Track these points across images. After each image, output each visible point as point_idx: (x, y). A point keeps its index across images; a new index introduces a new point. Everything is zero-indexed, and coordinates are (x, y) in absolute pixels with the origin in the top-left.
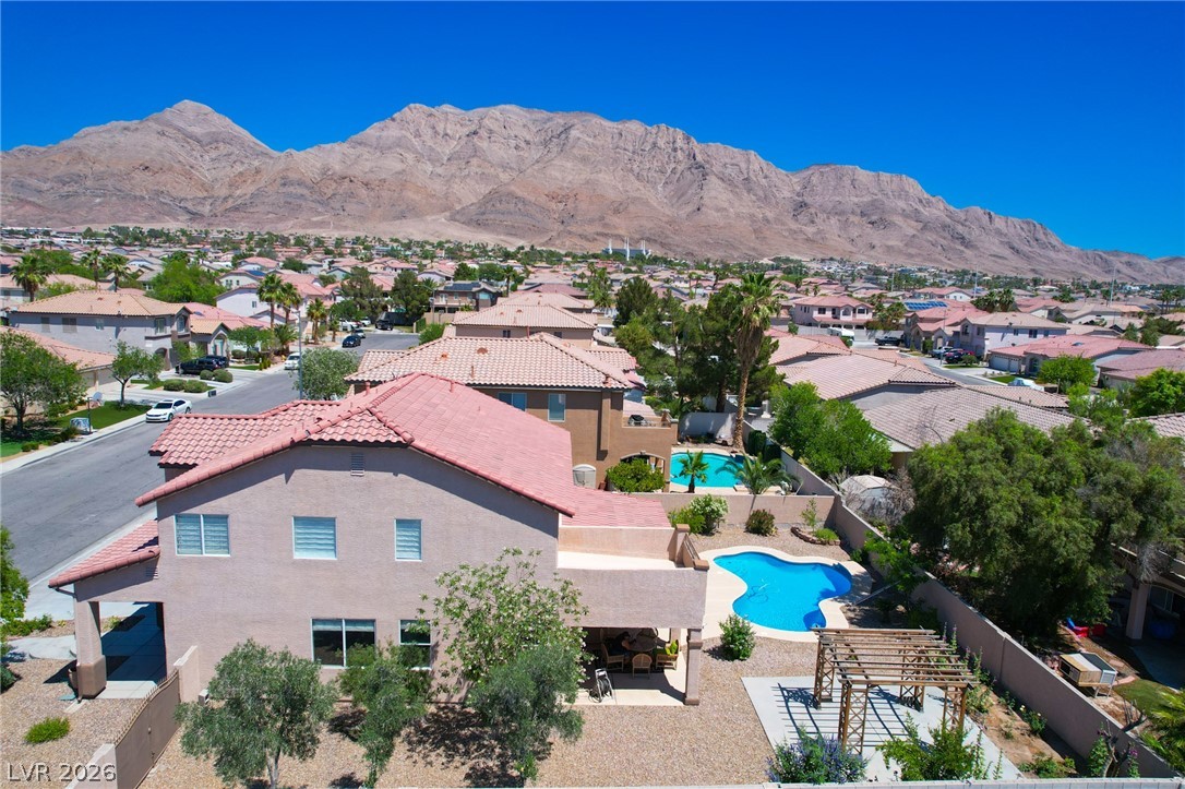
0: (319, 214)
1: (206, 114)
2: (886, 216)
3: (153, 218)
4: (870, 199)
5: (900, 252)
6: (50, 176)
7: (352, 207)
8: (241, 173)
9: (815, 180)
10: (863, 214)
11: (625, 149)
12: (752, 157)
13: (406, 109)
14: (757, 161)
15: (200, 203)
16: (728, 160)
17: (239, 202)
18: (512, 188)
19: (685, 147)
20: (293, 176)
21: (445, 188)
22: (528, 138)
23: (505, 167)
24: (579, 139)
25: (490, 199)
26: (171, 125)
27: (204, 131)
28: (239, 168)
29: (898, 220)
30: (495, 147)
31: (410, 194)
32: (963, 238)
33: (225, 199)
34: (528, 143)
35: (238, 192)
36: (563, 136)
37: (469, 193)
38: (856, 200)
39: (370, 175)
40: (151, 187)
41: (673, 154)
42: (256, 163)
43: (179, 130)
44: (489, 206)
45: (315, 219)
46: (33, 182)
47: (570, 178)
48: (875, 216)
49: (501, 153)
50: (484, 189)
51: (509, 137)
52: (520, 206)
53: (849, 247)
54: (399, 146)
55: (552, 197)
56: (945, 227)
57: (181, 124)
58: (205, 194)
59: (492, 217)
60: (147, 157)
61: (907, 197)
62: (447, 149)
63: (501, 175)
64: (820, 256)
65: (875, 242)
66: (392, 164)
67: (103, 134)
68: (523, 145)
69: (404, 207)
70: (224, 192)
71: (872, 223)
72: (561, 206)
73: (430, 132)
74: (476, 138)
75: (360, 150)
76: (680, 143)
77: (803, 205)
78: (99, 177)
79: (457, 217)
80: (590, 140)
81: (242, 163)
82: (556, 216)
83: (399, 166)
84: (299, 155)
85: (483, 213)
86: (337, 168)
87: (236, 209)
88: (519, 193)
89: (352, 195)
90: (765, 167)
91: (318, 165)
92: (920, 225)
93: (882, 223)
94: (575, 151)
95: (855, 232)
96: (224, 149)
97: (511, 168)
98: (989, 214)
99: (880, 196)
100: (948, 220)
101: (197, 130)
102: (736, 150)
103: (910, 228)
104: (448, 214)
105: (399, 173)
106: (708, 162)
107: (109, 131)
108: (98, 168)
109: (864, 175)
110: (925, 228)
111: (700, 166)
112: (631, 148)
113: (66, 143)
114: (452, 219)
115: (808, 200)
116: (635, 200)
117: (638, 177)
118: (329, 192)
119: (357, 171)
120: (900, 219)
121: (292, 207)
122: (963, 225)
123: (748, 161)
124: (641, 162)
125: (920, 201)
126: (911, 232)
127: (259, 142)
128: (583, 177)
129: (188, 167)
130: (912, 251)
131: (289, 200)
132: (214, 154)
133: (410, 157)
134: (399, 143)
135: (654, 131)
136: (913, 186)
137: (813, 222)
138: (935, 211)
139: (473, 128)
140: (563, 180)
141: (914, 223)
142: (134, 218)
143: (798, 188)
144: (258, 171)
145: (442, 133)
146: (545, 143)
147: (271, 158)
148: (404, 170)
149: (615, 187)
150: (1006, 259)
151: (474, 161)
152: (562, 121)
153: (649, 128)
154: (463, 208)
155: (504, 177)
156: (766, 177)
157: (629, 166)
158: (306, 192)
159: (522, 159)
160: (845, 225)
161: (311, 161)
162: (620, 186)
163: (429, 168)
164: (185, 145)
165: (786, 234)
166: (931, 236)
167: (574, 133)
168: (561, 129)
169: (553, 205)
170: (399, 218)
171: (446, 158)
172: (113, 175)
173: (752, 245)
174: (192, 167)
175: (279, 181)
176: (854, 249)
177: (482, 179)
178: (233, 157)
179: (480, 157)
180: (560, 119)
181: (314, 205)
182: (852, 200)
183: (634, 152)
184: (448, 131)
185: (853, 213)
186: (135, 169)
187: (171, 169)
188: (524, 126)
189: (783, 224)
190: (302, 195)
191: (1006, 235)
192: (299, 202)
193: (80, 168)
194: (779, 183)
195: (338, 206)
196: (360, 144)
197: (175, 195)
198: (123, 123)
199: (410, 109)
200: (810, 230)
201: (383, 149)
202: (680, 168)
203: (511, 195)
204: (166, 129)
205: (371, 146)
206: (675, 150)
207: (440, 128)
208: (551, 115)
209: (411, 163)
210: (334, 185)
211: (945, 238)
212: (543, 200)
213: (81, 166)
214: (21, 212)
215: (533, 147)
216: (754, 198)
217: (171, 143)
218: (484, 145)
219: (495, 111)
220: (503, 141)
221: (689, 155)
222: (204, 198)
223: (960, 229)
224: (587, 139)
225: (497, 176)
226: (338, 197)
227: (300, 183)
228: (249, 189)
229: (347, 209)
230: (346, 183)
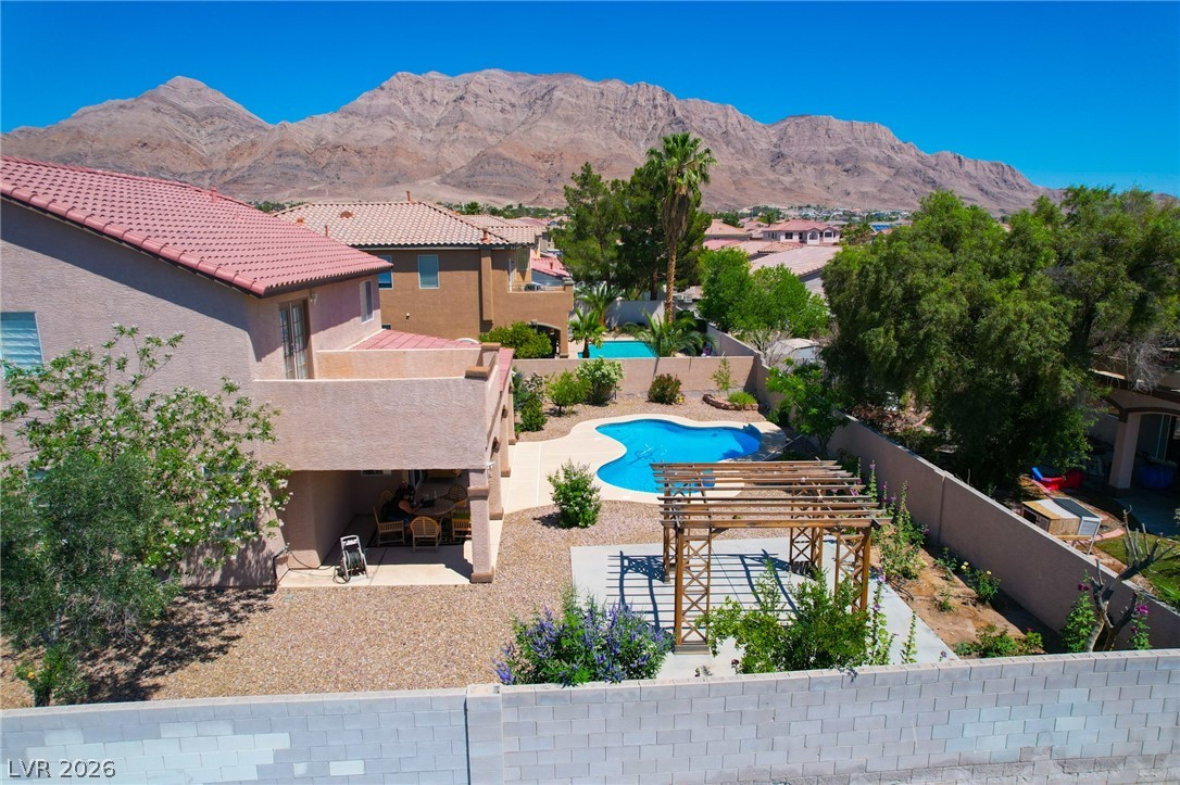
0: (315, 183)
1: (199, 90)
2: (862, 165)
4: (844, 147)
5: (874, 197)
6: (52, 156)
7: (346, 175)
8: (237, 147)
9: (791, 131)
10: (837, 163)
11: (607, 108)
12: (730, 112)
13: (394, 78)
14: (735, 116)
15: (199, 177)
16: (706, 115)
17: (237, 174)
18: (500, 150)
19: (665, 103)
20: (288, 147)
21: (435, 153)
22: (513, 101)
23: (492, 130)
24: (562, 99)
25: (481, 160)
26: (163, 100)
27: (198, 107)
28: (235, 142)
29: (871, 167)
30: (482, 111)
31: (402, 161)
32: (934, 182)
33: (224, 172)
34: (513, 106)
35: (236, 165)
36: (547, 98)
37: (458, 157)
38: (831, 149)
39: (363, 143)
40: (150, 162)
41: (653, 111)
42: (252, 136)
43: (174, 106)
44: (478, 168)
45: (311, 188)
47: (555, 138)
48: (850, 164)
49: (488, 116)
50: (472, 152)
51: (495, 101)
52: (508, 167)
53: (825, 195)
54: (389, 114)
55: (539, 157)
56: (916, 172)
57: (175, 100)
58: (204, 168)
59: (481, 178)
60: (145, 134)
61: (879, 143)
62: (436, 115)
63: (489, 138)
64: (797, 204)
65: (850, 189)
66: (383, 131)
67: (100, 113)
68: (508, 108)
69: (396, 172)
70: (222, 165)
71: (847, 171)
72: (547, 165)
73: (418, 98)
74: (462, 102)
75: (351, 119)
76: (659, 100)
77: (780, 156)
78: (101, 156)
79: (448, 180)
80: (574, 100)
81: (238, 137)
82: (543, 175)
83: (389, 134)
84: (292, 126)
85: (473, 176)
86: (331, 137)
87: (235, 181)
88: (507, 154)
89: (346, 163)
90: (742, 120)
91: (312, 136)
92: (893, 171)
93: (855, 170)
94: (558, 111)
95: (830, 180)
96: (219, 123)
97: (498, 131)
98: (959, 158)
99: (853, 145)
100: (920, 165)
101: (192, 106)
102: (713, 104)
103: (883, 174)
104: (438, 177)
105: (390, 140)
106: (687, 117)
107: (105, 109)
108: (96, 145)
109: (838, 125)
110: (897, 173)
111: (680, 122)
112: (612, 107)
113: (65, 123)
114: (443, 182)
115: (785, 151)
116: (618, 157)
117: (621, 134)
118: (324, 161)
119: (349, 140)
120: (873, 165)
121: (288, 177)
122: (934, 169)
123: (726, 115)
124: (623, 120)
125: (893, 148)
126: (884, 178)
127: (256, 117)
128: (567, 136)
129: (185, 143)
130: (886, 196)
131: (285, 170)
132: (210, 129)
133: (400, 124)
134: (389, 111)
135: (634, 89)
136: (885, 134)
137: (790, 172)
138: (907, 157)
139: (460, 93)
140: (548, 141)
141: (888, 170)
143: (775, 140)
144: (254, 144)
145: (429, 100)
146: (530, 106)
147: (266, 130)
148: (394, 137)
149: (599, 145)
150: (974, 200)
151: (462, 126)
152: (545, 83)
153: (629, 86)
154: (453, 172)
155: (492, 140)
156: (743, 130)
157: (612, 124)
158: (301, 162)
159: (508, 121)
160: (821, 173)
161: (306, 131)
162: (603, 143)
163: (419, 134)
164: (181, 120)
165: (764, 184)
166: (903, 182)
167: (557, 94)
168: (545, 91)
169: (539, 165)
170: (392, 184)
171: (434, 124)
172: (112, 153)
173: (732, 196)
174: (189, 142)
175: (275, 153)
176: (830, 197)
177: (470, 143)
178: (229, 132)
179: (467, 121)
180: (542, 82)
181: (309, 175)
182: (828, 149)
183: (616, 111)
184: (436, 98)
185: (828, 161)
186: (133, 146)
187: (168, 144)
188: (509, 89)
189: (761, 175)
190: (298, 166)
191: (975, 178)
192: (295, 172)
193: (79, 147)
194: (757, 136)
195: (332, 174)
196: (351, 113)
197: (175, 170)
198: (120, 101)
199: (398, 77)
200: (787, 180)
201: (373, 117)
202: (660, 125)
203: (499, 157)
204: (161, 105)
205: (362, 115)
206: (655, 107)
207: (428, 95)
208: (535, 77)
209: (401, 130)
210: (328, 154)
211: (916, 183)
212: (530, 160)
213: (80, 145)
215: (518, 109)
216: (733, 151)
217: (167, 119)
218: (471, 109)
219: (480, 76)
220: (489, 104)
221: (669, 111)
222: (203, 172)
223: (931, 173)
224: (570, 99)
225: (485, 139)
226: (332, 166)
227: (295, 154)
228: (247, 161)
229: (342, 177)
230: (340, 152)
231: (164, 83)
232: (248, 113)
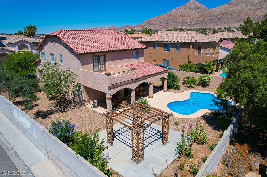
0: (217, 23)
1: (195, 3)
3: (181, 26)
6: (165, 20)
7: (226, 20)
8: (200, 15)
15: (191, 22)
17: (199, 21)
20: (212, 14)
21: (253, 12)
26: (187, 6)
27: (194, 7)
28: (200, 14)
31: (242, 15)
33: (196, 21)
35: (199, 19)
37: (261, 13)
39: (232, 11)
40: (182, 20)
42: (204, 12)
43: (189, 7)
45: (216, 24)
46: (162, 21)
54: (241, 3)
57: (189, 6)
60: (182, 14)
66: (239, 8)
67: (175, 10)
69: (240, 19)
70: (196, 20)
75: (230, 5)
78: (173, 19)
81: (201, 13)
83: (240, 8)
84: (214, 9)
86: (223, 11)
87: (198, 23)
89: (226, 17)
91: (219, 11)
96: (197, 10)
101: (192, 7)
105: (240, 10)
107: (176, 9)
108: (173, 17)
113: (168, 13)
118: (220, 17)
119: (228, 11)
121: (211, 22)
129: (189, 15)
131: (210, 20)
132: (195, 11)
133: (244, 5)
142: (178, 26)
144: (204, 14)
147: (208, 11)
148: (242, 9)
154: (258, 17)
158: (214, 18)
161: (217, 10)
163: (250, 7)
164: (190, 10)
170: (238, 22)
171: (256, 4)
172: (175, 18)
174: (190, 15)
175: (209, 16)
177: (266, 8)
178: (199, 12)
181: (216, 21)
186: (179, 16)
187: (186, 16)
190: (214, 19)
192: (212, 20)
193: (170, 17)
195: (222, 20)
196: (230, 4)
197: (186, 21)
198: (179, 7)
201: (237, 4)
204: (186, 7)
205: (233, 4)
209: (244, 7)
210: (222, 15)
214: (159, 27)
217: (187, 10)
222: (192, 21)
226: (222, 18)
227: (213, 16)
228: (202, 18)
229: (224, 21)
230: (225, 14)
231: (188, 2)
232: (204, 7)
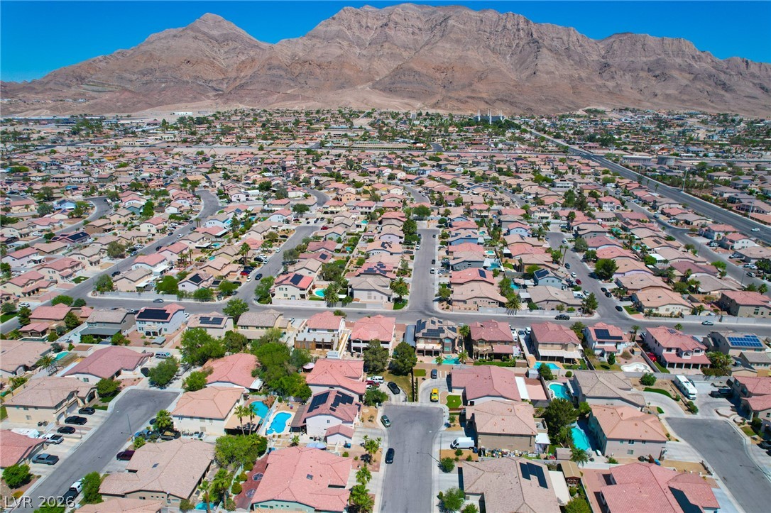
0: (292, 87)
1: (219, 22)
2: (667, 71)
4: (655, 58)
5: (676, 99)
6: (136, 71)
7: (311, 82)
8: (243, 62)
9: (615, 46)
10: (649, 70)
11: (485, 31)
12: (572, 32)
13: (342, 11)
14: (575, 35)
15: (220, 83)
16: (554, 35)
17: (243, 82)
18: (412, 65)
19: (526, 27)
20: (275, 62)
21: (368, 64)
22: (420, 26)
23: (406, 48)
24: (454, 26)
25: (398, 72)
26: (199, 31)
27: (219, 33)
28: (243, 58)
29: (675, 73)
30: (399, 34)
31: (347, 71)
32: (724, 84)
33: (235, 79)
34: (420, 29)
35: (242, 74)
36: (443, 24)
37: (383, 68)
38: (645, 59)
39: (322, 59)
40: (191, 74)
41: (517, 33)
42: (252, 53)
43: (204, 34)
44: (397, 77)
46: (128, 75)
47: (449, 55)
48: (659, 72)
49: (403, 38)
50: (393, 64)
51: (408, 26)
52: (417, 77)
53: (639, 96)
54: (338, 37)
55: (437, 69)
56: (710, 76)
57: (206, 30)
58: (223, 76)
59: (399, 85)
60: (188, 55)
61: (680, 53)
62: (368, 37)
63: (403, 53)
64: (619, 106)
65: (658, 92)
66: (335, 50)
67: (162, 40)
68: (417, 31)
69: (343, 80)
70: (233, 75)
71: (656, 76)
72: (443, 75)
73: (357, 25)
74: (387, 28)
75: (315, 41)
76: (522, 25)
77: (607, 65)
78: (163, 70)
79: (377, 86)
80: (462, 26)
81: (243, 53)
82: (440, 82)
83: (339, 52)
84: (277, 48)
85: (393, 83)
86: (301, 54)
87: (241, 86)
88: (416, 68)
89: (311, 73)
90: (580, 38)
91: (289, 53)
92: (693, 76)
93: (663, 77)
94: (451, 35)
95: (643, 84)
96: (232, 45)
97: (410, 48)
98: (747, 62)
99: (663, 56)
100: (714, 70)
101: (215, 33)
102: (560, 27)
103: (684, 79)
104: (370, 83)
105: (339, 57)
106: (541, 38)
107: (165, 37)
108: (162, 64)
109: (652, 41)
110: (695, 78)
111: (536, 42)
112: (488, 30)
113: (142, 46)
114: (374, 87)
115: (610, 61)
116: (492, 70)
117: (494, 51)
118: (297, 72)
119: (313, 57)
120: (677, 72)
121: (274, 85)
122: (725, 72)
123: (569, 35)
124: (495, 40)
125: (693, 57)
126: (685, 82)
127: (252, 37)
128: (457, 54)
129: (212, 59)
130: (685, 97)
131: (273, 79)
132: (226, 49)
133: (345, 44)
134: (339, 35)
135: (504, 17)
136: (689, 47)
137: (613, 78)
138: (704, 64)
139: (385, 21)
140: (444, 57)
141: (688, 76)
142: (185, 98)
143: (603, 53)
144: (253, 59)
145: (365, 26)
146: (432, 29)
147: (261, 48)
148: (342, 55)
149: (479, 61)
150: (758, 99)
151: (386, 45)
152: (442, 13)
153: (501, 15)
154: (380, 80)
155: (405, 54)
156: (581, 46)
157: (487, 43)
158: (283, 73)
159: (416, 41)
160: (636, 79)
161: (287, 49)
162: (482, 59)
163: (358, 51)
164: (209, 44)
165: (594, 88)
166: (699, 85)
167: (451, 22)
168: (442, 19)
169: (438, 75)
170: (341, 88)
171: (368, 43)
172: (170, 68)
173: (571, 99)
174: (214, 59)
175: (267, 67)
176: (642, 98)
177: (391, 57)
178: (238, 50)
179: (389, 42)
180: (441, 13)
181: (288, 82)
182: (642, 59)
183: (491, 33)
184: (369, 24)
185: (642, 69)
186: (182, 63)
187: (202, 61)
188: (418, 18)
189: (592, 81)
190: (281, 75)
191: (758, 77)
192: (280, 80)
193: (151, 64)
194: (590, 50)
195: (302, 81)
196: (314, 37)
197: (206, 78)
198: (173, 31)
199: (344, 11)
200: (611, 84)
201: (329, 39)
202: (522, 43)
203: (411, 70)
204: (198, 34)
205: (321, 38)
206: (518, 30)
207: (363, 23)
208: (435, 9)
209: (346, 48)
210: (300, 67)
211: (710, 85)
212: (431, 71)
213: (152, 63)
214: (123, 96)
215: (423, 32)
216: (572, 62)
217: (201, 43)
218: (392, 33)
219: (399, 9)
220: (404, 29)
221: (528, 34)
222: (223, 79)
223: (722, 77)
224: (459, 26)
225: (401, 55)
226: (302, 75)
227: (279, 67)
228: (248, 72)
229: (309, 83)
230: (307, 65)
231: (199, 18)
232: (249, 36)
